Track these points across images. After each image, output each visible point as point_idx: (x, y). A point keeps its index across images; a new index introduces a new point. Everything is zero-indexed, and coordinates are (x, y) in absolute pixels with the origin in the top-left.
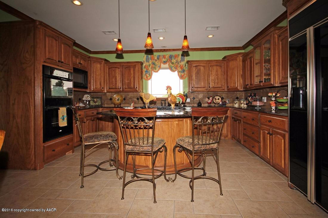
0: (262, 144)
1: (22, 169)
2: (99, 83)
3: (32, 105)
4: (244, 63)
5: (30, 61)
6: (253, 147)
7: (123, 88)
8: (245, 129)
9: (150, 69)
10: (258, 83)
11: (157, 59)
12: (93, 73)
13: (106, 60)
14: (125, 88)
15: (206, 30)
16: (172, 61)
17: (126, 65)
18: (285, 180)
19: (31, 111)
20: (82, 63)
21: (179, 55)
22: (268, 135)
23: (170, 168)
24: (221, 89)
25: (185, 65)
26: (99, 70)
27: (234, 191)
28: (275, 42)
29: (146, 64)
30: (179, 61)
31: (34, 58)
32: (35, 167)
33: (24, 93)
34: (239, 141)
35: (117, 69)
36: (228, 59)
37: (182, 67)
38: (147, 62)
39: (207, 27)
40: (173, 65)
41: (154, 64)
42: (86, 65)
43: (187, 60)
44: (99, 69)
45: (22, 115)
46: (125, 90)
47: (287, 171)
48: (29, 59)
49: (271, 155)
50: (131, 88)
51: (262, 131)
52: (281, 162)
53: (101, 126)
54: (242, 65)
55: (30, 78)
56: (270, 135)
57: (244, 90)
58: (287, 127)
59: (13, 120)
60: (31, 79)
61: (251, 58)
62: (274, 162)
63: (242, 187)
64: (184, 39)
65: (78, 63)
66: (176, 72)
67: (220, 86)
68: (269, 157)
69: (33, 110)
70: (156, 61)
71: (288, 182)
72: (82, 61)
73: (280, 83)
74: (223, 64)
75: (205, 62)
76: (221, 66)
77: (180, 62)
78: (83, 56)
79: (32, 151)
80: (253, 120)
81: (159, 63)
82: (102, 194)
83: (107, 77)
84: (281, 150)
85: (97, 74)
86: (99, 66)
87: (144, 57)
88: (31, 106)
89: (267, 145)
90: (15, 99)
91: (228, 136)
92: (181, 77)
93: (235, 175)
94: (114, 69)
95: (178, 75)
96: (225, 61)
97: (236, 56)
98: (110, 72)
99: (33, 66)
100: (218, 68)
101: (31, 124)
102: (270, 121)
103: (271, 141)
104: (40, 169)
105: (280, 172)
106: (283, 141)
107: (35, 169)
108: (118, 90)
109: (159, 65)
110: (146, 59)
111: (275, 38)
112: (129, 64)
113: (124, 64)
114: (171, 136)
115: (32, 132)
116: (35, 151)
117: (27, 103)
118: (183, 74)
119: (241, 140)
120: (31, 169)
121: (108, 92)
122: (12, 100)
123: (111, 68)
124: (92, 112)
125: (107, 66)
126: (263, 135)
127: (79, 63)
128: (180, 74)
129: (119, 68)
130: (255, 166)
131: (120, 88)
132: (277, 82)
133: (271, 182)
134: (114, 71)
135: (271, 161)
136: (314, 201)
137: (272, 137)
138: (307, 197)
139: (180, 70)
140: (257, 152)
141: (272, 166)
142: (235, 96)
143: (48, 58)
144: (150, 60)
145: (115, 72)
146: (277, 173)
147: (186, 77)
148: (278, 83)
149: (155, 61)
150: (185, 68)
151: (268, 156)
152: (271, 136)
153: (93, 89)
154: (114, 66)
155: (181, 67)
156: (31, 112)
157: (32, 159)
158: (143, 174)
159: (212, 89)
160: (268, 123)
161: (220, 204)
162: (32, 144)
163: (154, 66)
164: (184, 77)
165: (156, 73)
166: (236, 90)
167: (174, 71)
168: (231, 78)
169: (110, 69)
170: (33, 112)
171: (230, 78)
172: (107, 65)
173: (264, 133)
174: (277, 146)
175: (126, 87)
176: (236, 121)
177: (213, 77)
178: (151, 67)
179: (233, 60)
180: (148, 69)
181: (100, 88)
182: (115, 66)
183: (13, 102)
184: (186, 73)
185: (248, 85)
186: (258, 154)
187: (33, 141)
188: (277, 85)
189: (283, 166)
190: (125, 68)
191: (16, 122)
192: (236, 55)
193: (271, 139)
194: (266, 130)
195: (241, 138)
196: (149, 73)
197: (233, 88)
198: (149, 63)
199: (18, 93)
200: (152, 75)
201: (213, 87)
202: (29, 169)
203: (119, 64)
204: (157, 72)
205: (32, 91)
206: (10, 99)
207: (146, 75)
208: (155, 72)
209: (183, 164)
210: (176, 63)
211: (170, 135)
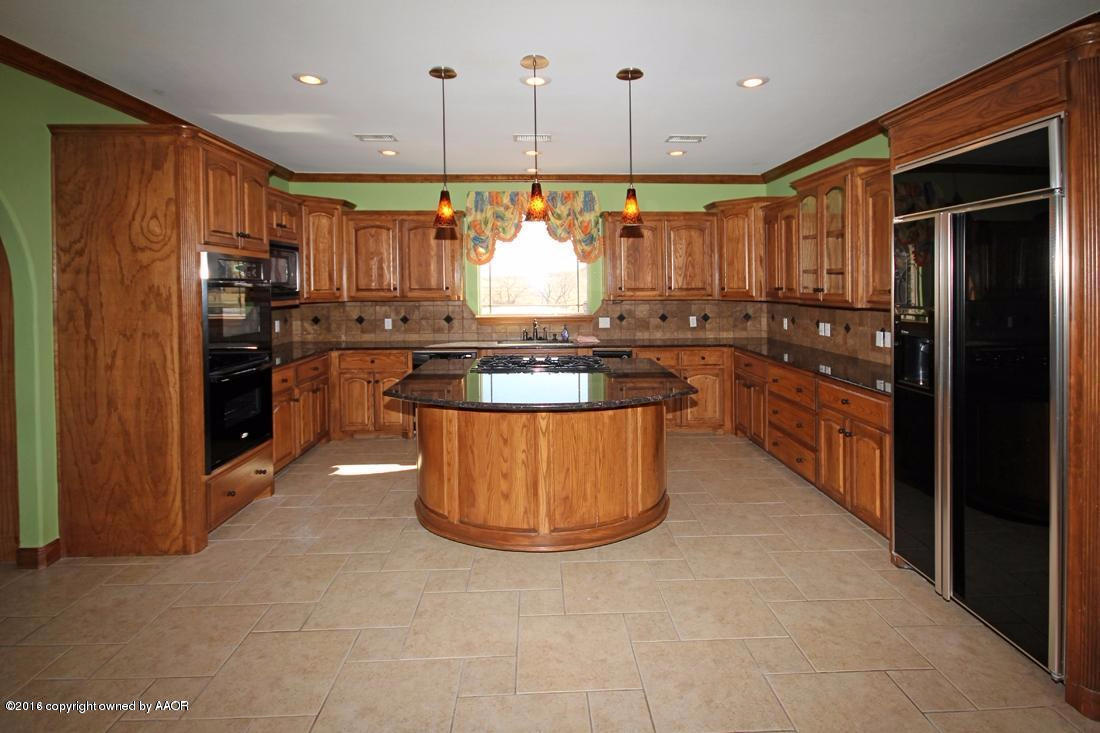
0: (823, 455)
1: (139, 553)
2: (327, 274)
3: (173, 370)
4: (769, 228)
5: (165, 245)
6: (800, 461)
7: (402, 291)
8: (775, 412)
9: (488, 232)
10: (811, 291)
11: (509, 204)
12: (308, 244)
13: (346, 204)
14: (411, 289)
15: (667, 141)
16: (558, 210)
17: (413, 220)
18: (882, 548)
19: (171, 384)
20: (284, 223)
21: (577, 192)
22: (841, 435)
23: (595, 532)
24: (703, 292)
25: (597, 223)
26: (327, 235)
27: (764, 581)
28: (857, 196)
29: (476, 216)
30: (578, 209)
31: (178, 235)
32: (185, 546)
33: (144, 334)
34: (756, 441)
35: (384, 232)
36: (723, 211)
37: (586, 227)
38: (479, 213)
39: (671, 137)
40: (559, 222)
41: (498, 217)
42: (294, 227)
43: (603, 210)
44: (326, 231)
45: (139, 399)
46: (410, 294)
47: (888, 523)
48: (161, 237)
49: (848, 485)
50: (430, 289)
51: (823, 423)
52: (874, 503)
53: (337, 405)
54: (762, 231)
55: (163, 291)
56: (846, 435)
57: (769, 299)
58: (887, 421)
59: (109, 414)
60: (170, 294)
61: (789, 219)
62: (855, 501)
63: (782, 569)
64: (628, 197)
65: (275, 226)
66: (569, 244)
67: (700, 285)
68: (842, 490)
69: (175, 384)
70: (507, 208)
71: (891, 551)
72: (284, 218)
73: (869, 302)
74: (708, 224)
75: (658, 218)
76: (702, 230)
77: (581, 212)
78: (286, 203)
79: (174, 500)
80: (799, 390)
81: (516, 213)
82: (427, 611)
83: (349, 254)
84: (874, 475)
85: (321, 246)
86: (325, 221)
87: (468, 195)
88: (169, 372)
89: (838, 459)
90: (115, 352)
91: (723, 425)
92: (584, 256)
93: (760, 538)
94: (373, 231)
95: (576, 249)
96: (713, 214)
97: (745, 206)
98: (361, 241)
99: (173, 258)
100: (695, 234)
101: (170, 425)
102: (845, 402)
103: (849, 449)
104: (197, 551)
105: (870, 526)
106: (878, 452)
107: (185, 551)
108: (388, 294)
109: (516, 221)
110: (477, 202)
111: (857, 187)
112: (422, 218)
113: (404, 217)
114: (597, 449)
115: (172, 444)
116: (183, 501)
117: (155, 364)
118: (588, 248)
119: (764, 440)
120: (173, 549)
121: (353, 299)
122: (105, 355)
123: (364, 228)
124: (313, 366)
125: (351, 223)
126: (826, 433)
127: (278, 225)
128: (579, 248)
129: (388, 229)
130: (807, 513)
131: (395, 289)
132: (862, 298)
133: (850, 553)
134: (373, 236)
135: (848, 498)
136: (949, 593)
137: (851, 442)
138: (934, 585)
139: (579, 235)
140: (810, 474)
141: (850, 512)
142: (741, 311)
143: (214, 231)
144: (489, 207)
145: (378, 241)
146: (863, 530)
147: (596, 257)
148: (865, 300)
149: (502, 209)
150: (594, 232)
151: (839, 486)
152: (848, 439)
153: (309, 292)
154: (371, 223)
155: (585, 229)
156: (171, 389)
157: (174, 525)
158: (522, 549)
159: (678, 293)
160: (838, 405)
161: (737, 615)
162: (173, 481)
163: (499, 224)
164: (593, 255)
165: (506, 244)
166: (746, 298)
167: (562, 240)
168: (731, 264)
169: (361, 232)
170: (178, 390)
171: (729, 265)
172: (352, 220)
173: (829, 429)
174: (864, 463)
175: (414, 286)
176: (749, 387)
177: (681, 259)
178: (490, 226)
179: (736, 215)
180: (480, 233)
181: (331, 289)
182: (378, 223)
183: (109, 361)
184: (596, 244)
185: (782, 289)
186: (813, 480)
187: (176, 474)
188: (859, 306)
189: (878, 513)
190: (411, 230)
191: (120, 419)
192: (747, 203)
193: (848, 445)
194: (834, 422)
195: (765, 432)
196: (484, 245)
197: (737, 292)
198: (484, 215)
199: (125, 335)
200: (493, 250)
201: (681, 289)
202: (165, 553)
203: (389, 218)
204: (511, 240)
205: (172, 330)
206: (96, 350)
207: (475, 251)
208: (504, 240)
209: (627, 518)
210: (569, 215)
211: (593, 446)
